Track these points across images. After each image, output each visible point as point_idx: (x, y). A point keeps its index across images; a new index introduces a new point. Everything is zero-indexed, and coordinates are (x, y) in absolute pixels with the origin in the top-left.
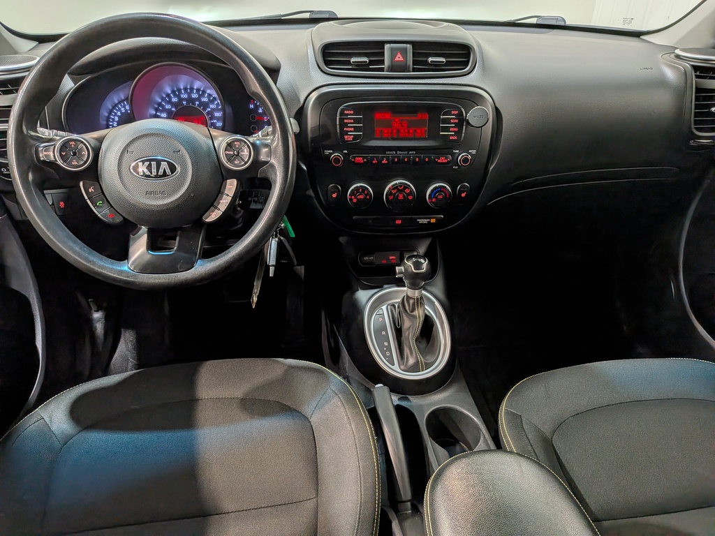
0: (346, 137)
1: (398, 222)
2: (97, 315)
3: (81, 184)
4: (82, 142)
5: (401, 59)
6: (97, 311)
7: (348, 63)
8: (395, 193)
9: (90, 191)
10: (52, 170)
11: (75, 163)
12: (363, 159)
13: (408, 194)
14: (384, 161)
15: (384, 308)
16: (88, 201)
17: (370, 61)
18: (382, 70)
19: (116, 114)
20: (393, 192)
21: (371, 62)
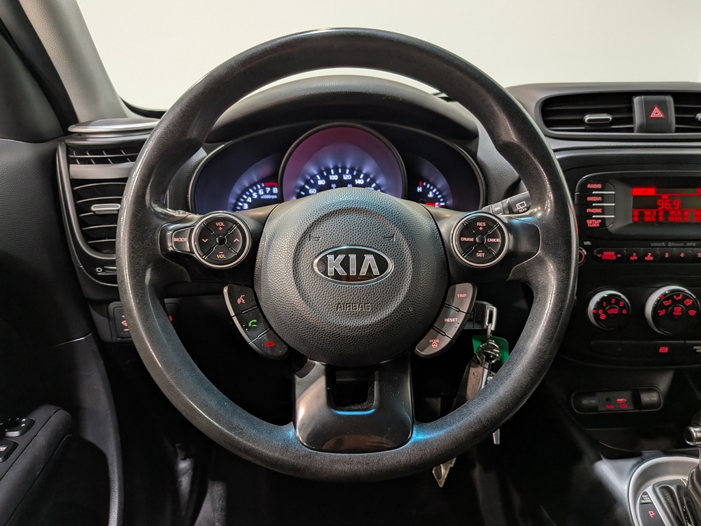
0: (589, 222)
1: (664, 350)
2: (184, 465)
3: (225, 290)
4: (236, 223)
5: (660, 115)
6: (184, 459)
7: (581, 122)
8: (669, 306)
9: (239, 301)
10: (181, 267)
11: (221, 256)
12: (616, 254)
13: (689, 308)
14: (649, 257)
15: (649, 490)
16: (235, 319)
17: (613, 119)
18: (631, 130)
19: (245, 201)
20: (667, 303)
21: (615, 121)
